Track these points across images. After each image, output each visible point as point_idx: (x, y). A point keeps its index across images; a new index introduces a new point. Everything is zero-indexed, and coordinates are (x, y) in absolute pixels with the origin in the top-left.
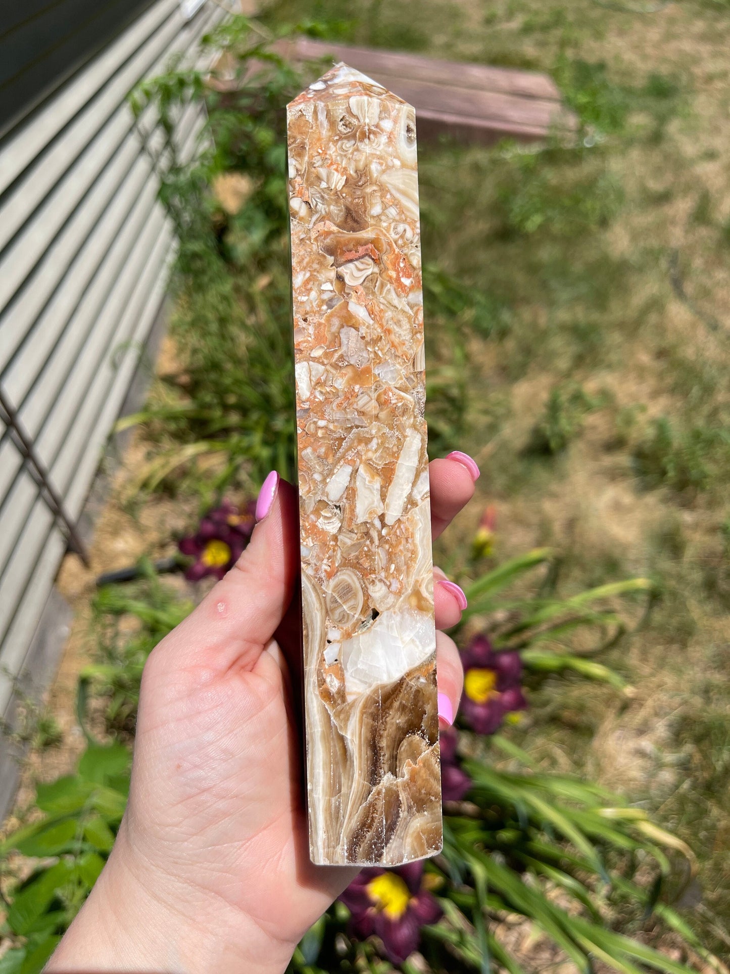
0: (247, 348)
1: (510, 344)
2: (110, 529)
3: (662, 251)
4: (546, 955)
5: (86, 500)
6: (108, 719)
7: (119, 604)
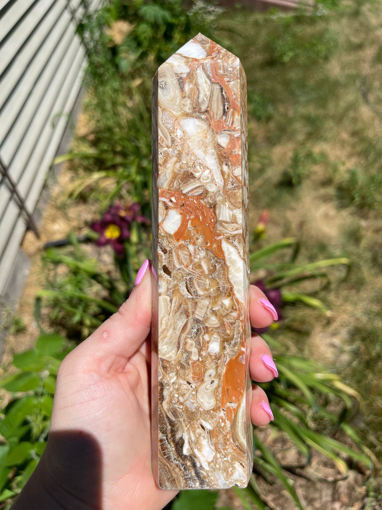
0: (127, 120)
1: (272, 125)
2: (51, 218)
3: (358, 76)
4: (279, 445)
5: (38, 202)
6: (50, 319)
7: (58, 258)
